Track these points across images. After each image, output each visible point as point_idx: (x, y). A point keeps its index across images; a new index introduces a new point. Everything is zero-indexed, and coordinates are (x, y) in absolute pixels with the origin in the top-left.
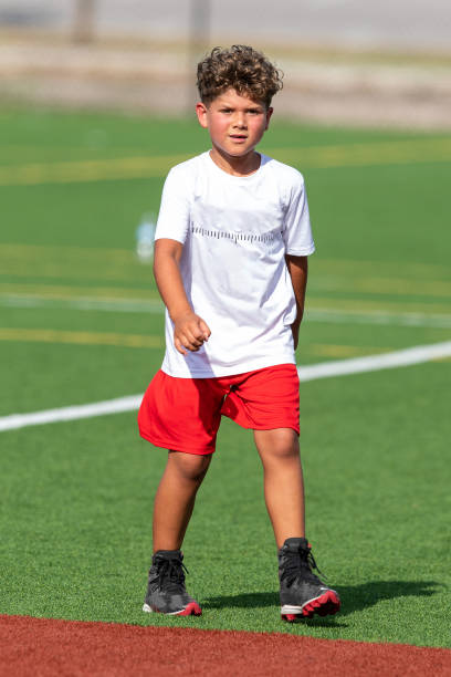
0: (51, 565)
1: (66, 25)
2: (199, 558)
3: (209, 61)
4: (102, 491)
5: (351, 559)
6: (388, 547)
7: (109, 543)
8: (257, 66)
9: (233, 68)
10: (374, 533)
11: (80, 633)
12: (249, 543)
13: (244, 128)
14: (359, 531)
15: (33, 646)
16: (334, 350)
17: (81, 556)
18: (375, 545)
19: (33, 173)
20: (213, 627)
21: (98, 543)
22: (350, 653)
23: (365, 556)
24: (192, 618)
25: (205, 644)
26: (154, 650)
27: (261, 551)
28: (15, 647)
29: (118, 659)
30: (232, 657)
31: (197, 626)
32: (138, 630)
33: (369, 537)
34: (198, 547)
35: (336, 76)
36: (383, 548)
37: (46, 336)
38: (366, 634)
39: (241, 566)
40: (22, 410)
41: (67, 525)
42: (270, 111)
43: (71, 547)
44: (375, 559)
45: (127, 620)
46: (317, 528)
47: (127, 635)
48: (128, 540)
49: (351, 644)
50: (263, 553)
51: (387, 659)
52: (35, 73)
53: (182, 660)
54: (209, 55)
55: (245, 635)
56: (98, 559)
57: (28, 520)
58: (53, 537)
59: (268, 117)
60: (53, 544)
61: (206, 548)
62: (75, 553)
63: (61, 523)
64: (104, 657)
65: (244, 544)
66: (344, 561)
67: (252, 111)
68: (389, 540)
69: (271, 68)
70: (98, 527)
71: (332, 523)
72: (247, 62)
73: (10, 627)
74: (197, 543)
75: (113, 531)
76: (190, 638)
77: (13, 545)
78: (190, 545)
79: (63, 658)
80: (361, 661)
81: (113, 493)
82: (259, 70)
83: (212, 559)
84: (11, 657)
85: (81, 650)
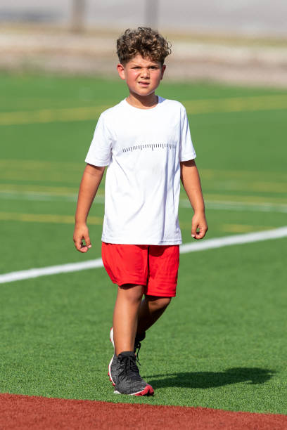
0: (56, 364)
1: (66, 21)
2: (151, 360)
3: (124, 37)
4: (89, 317)
5: (247, 360)
6: (270, 352)
7: (93, 350)
8: (155, 39)
9: (139, 41)
10: (261, 344)
11: (75, 407)
12: (182, 350)
13: (147, 78)
14: (252, 343)
15: (45, 415)
16: (236, 228)
17: (76, 358)
18: (262, 352)
19: (45, 115)
20: (160, 403)
21: (86, 350)
22: (246, 420)
23: (256, 359)
24: (146, 398)
25: (154, 414)
26: (122, 418)
27: (190, 355)
28: (34, 416)
29: (99, 424)
30: (172, 422)
31: (149, 402)
32: (111, 405)
33: (259, 346)
34: (150, 353)
35: (238, 54)
36: (267, 353)
37: (54, 218)
38: (257, 408)
39: (178, 365)
40: (38, 266)
41: (66, 339)
42: (163, 68)
43: (70, 353)
44: (262, 360)
45: (104, 399)
46: (225, 340)
47: (105, 408)
48: (106, 349)
49: (247, 414)
50: (191, 357)
51: (270, 423)
52: (45, 52)
53: (139, 425)
54: (123, 34)
55: (180, 408)
56: (86, 360)
57: (42, 336)
58: (58, 346)
59: (162, 72)
60: (58, 351)
61: (155, 353)
62: (72, 357)
63: (63, 338)
64: (90, 422)
65: (179, 351)
66: (243, 362)
67: (153, 67)
68: (271, 348)
69: (164, 40)
70: (86, 339)
71: (235, 338)
72: (148, 37)
73: (30, 403)
74: (150, 350)
75: (96, 342)
76: (145, 411)
77: (32, 352)
78: (145, 351)
79: (64, 423)
80: (253, 425)
81: (96, 318)
82: (156, 43)
83: (159, 360)
84: (31, 423)
85: (76, 418)
